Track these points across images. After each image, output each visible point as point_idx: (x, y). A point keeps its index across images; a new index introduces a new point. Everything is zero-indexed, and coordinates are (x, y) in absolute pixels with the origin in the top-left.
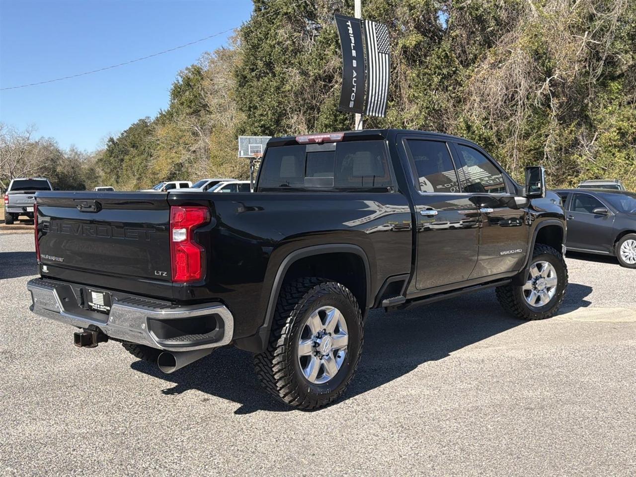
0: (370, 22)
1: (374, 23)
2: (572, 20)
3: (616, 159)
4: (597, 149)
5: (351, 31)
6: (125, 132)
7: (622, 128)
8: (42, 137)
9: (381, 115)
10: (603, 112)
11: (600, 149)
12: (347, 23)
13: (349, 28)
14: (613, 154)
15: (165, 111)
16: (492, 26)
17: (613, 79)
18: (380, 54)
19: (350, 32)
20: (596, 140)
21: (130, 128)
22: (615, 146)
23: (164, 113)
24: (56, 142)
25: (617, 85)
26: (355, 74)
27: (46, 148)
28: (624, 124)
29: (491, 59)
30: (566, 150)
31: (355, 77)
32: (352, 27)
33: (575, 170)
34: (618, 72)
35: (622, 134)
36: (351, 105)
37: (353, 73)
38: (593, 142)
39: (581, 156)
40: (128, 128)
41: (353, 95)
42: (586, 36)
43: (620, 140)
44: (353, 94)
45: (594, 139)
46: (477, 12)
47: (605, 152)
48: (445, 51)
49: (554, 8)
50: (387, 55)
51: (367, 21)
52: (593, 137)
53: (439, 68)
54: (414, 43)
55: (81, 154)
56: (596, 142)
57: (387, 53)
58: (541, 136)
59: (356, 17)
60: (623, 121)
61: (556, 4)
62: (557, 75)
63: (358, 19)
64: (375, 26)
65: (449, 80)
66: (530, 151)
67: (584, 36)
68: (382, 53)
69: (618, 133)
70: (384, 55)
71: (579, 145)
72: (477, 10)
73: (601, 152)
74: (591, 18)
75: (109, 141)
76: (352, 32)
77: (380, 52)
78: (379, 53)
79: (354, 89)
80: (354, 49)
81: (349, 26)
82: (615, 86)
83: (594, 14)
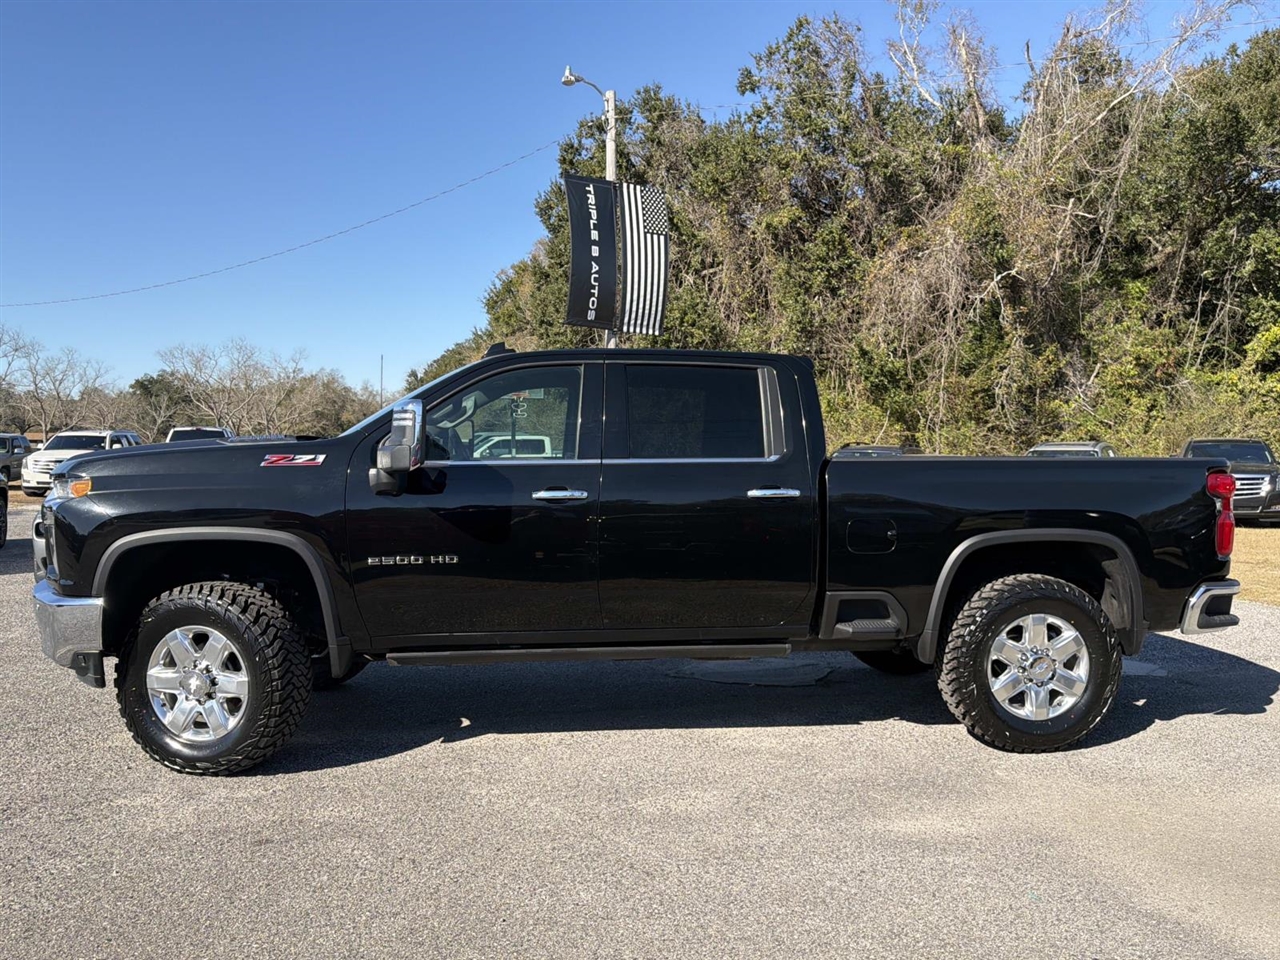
0: (632, 186)
1: (638, 187)
2: (1048, 181)
3: (1132, 408)
4: (1097, 391)
5: (592, 199)
6: (435, 361)
7: (1142, 356)
9: (654, 331)
10: (1112, 329)
11: (1103, 391)
12: (587, 188)
13: (588, 195)
14: (1128, 401)
15: (481, 330)
16: (918, 192)
17: (1137, 274)
18: (649, 236)
19: (590, 201)
20: (1096, 377)
21: (443, 356)
22: (1130, 387)
23: (479, 333)
25: (1139, 284)
26: (595, 268)
27: (326, 386)
28: (1146, 350)
29: (903, 245)
30: (1044, 393)
31: (595, 273)
32: (595, 194)
33: (1055, 426)
34: (1148, 265)
35: (1143, 365)
36: (591, 315)
37: (592, 265)
38: (1092, 378)
39: (1067, 402)
40: (439, 357)
41: (593, 302)
42: (1070, 205)
43: (1139, 377)
44: (593, 299)
45: (1095, 374)
46: (886, 171)
47: (1112, 396)
48: (831, 232)
49: (1021, 162)
50: (662, 238)
51: (625, 185)
52: (1093, 371)
53: (824, 260)
54: (786, 221)
56: (1096, 380)
57: (662, 234)
58: (992, 369)
59: (607, 179)
60: (1143, 345)
61: (1024, 155)
62: (1016, 269)
63: (610, 182)
64: (642, 191)
65: (840, 278)
66: (975, 393)
67: (1067, 205)
68: (652, 234)
69: (1136, 365)
70: (655, 237)
71: (1067, 384)
72: (886, 166)
73: (1104, 396)
74: (1083, 177)
75: (409, 376)
76: (593, 203)
77: (648, 232)
78: (645, 234)
79: (596, 292)
80: (594, 229)
81: (589, 192)
82: (1134, 287)
83: (1086, 171)
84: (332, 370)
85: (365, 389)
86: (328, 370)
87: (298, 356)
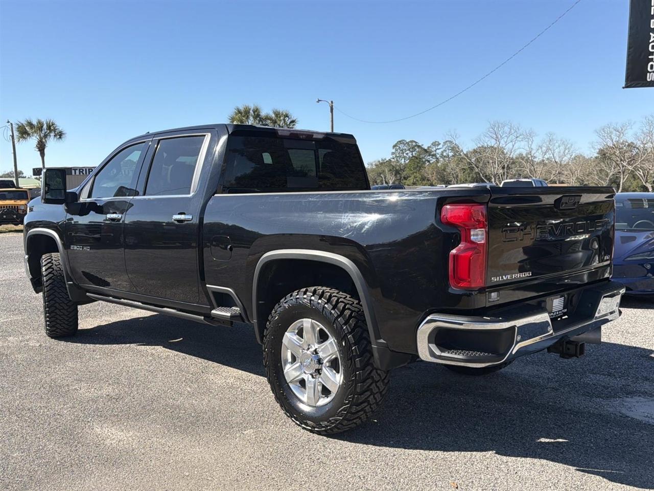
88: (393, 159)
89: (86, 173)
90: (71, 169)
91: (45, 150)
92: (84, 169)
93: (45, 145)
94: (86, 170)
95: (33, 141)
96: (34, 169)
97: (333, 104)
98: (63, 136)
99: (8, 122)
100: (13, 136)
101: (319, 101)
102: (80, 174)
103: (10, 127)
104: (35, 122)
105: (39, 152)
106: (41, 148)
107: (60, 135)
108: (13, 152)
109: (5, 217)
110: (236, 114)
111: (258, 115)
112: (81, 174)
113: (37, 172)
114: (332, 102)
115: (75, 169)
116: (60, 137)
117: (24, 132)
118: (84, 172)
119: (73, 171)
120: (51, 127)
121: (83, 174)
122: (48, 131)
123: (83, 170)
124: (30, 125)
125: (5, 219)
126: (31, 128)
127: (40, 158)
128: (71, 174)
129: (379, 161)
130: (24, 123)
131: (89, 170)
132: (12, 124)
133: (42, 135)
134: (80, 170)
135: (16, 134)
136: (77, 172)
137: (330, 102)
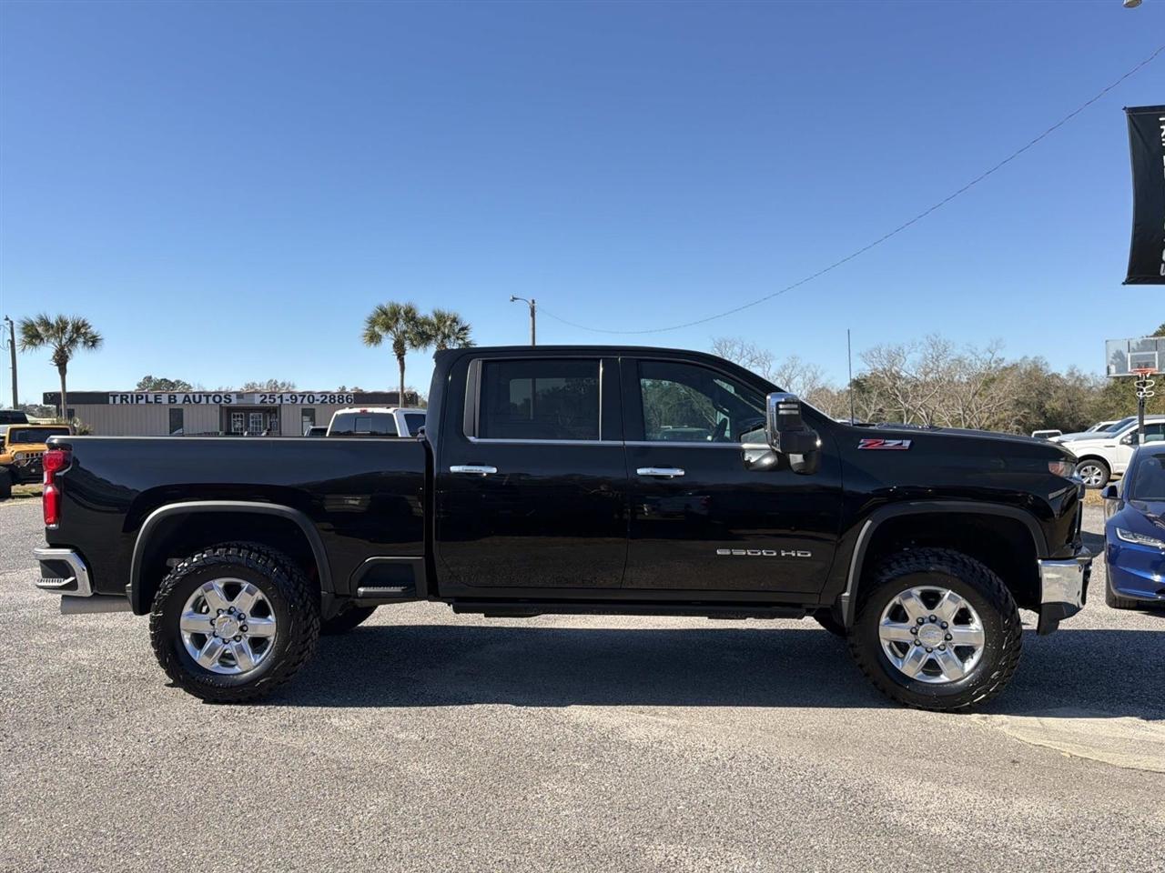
8: (1025, 357)
24: (1046, 363)
27: (1029, 374)
55: (1086, 379)
84: (1036, 358)
85: (1071, 374)
86: (1031, 358)
87: (994, 346)
88: (568, 387)
89: (132, 401)
90: (107, 394)
91: (68, 364)
92: (129, 395)
93: (67, 357)
94: (132, 396)
95: (48, 350)
96: (45, 395)
97: (536, 304)
98: (100, 343)
99: (7, 319)
100: (12, 343)
101: (514, 298)
102: (122, 402)
103: (8, 327)
104: (53, 321)
105: (57, 368)
106: (61, 361)
107: (93, 341)
108: (11, 366)
109: (33, 471)
110: (378, 315)
111: (413, 318)
112: (124, 402)
113: (50, 398)
114: (533, 302)
115: (115, 395)
116: (93, 345)
117: (33, 335)
118: (129, 400)
119: (111, 399)
120: (79, 328)
121: (127, 402)
122: (75, 335)
123: (127, 397)
124: (46, 324)
125: (33, 474)
126: (47, 330)
127: (59, 376)
128: (108, 402)
129: (548, 391)
130: (35, 319)
131: (137, 396)
132: (12, 323)
133: (64, 341)
134: (122, 396)
135: (19, 337)
136: (118, 399)
137: (531, 302)
